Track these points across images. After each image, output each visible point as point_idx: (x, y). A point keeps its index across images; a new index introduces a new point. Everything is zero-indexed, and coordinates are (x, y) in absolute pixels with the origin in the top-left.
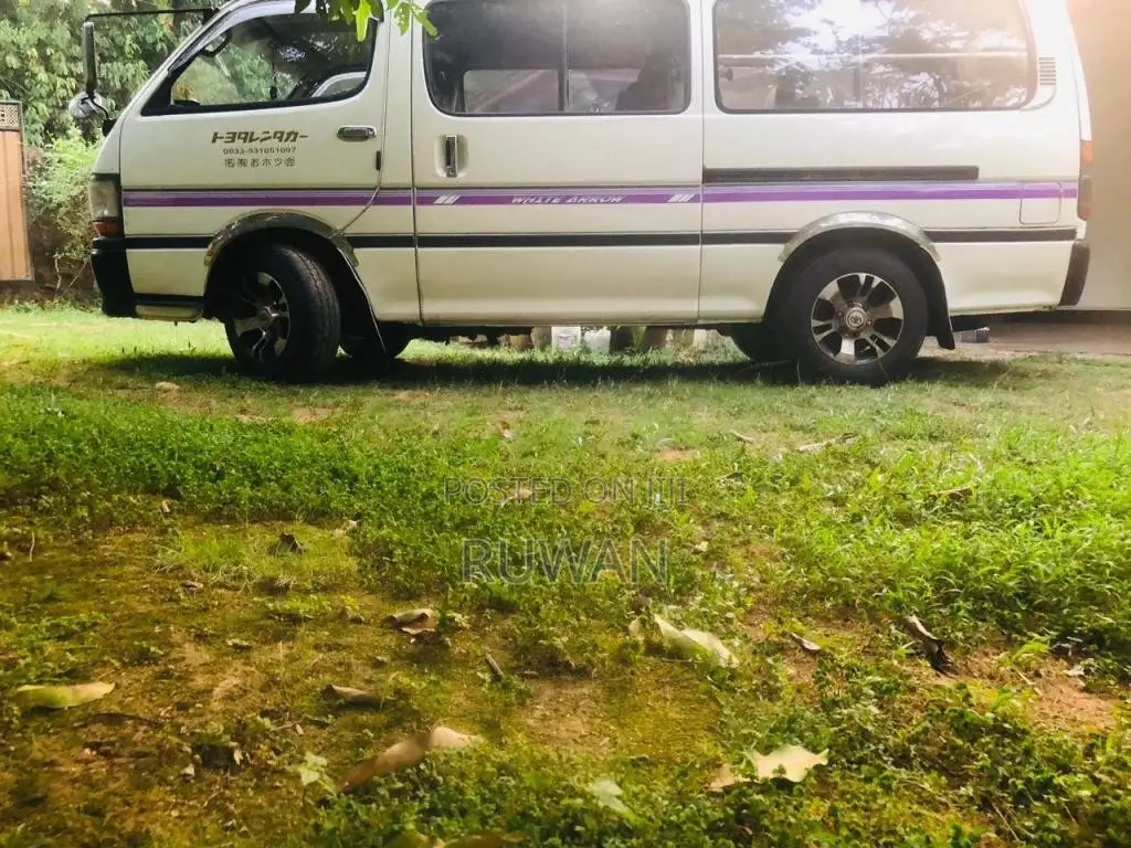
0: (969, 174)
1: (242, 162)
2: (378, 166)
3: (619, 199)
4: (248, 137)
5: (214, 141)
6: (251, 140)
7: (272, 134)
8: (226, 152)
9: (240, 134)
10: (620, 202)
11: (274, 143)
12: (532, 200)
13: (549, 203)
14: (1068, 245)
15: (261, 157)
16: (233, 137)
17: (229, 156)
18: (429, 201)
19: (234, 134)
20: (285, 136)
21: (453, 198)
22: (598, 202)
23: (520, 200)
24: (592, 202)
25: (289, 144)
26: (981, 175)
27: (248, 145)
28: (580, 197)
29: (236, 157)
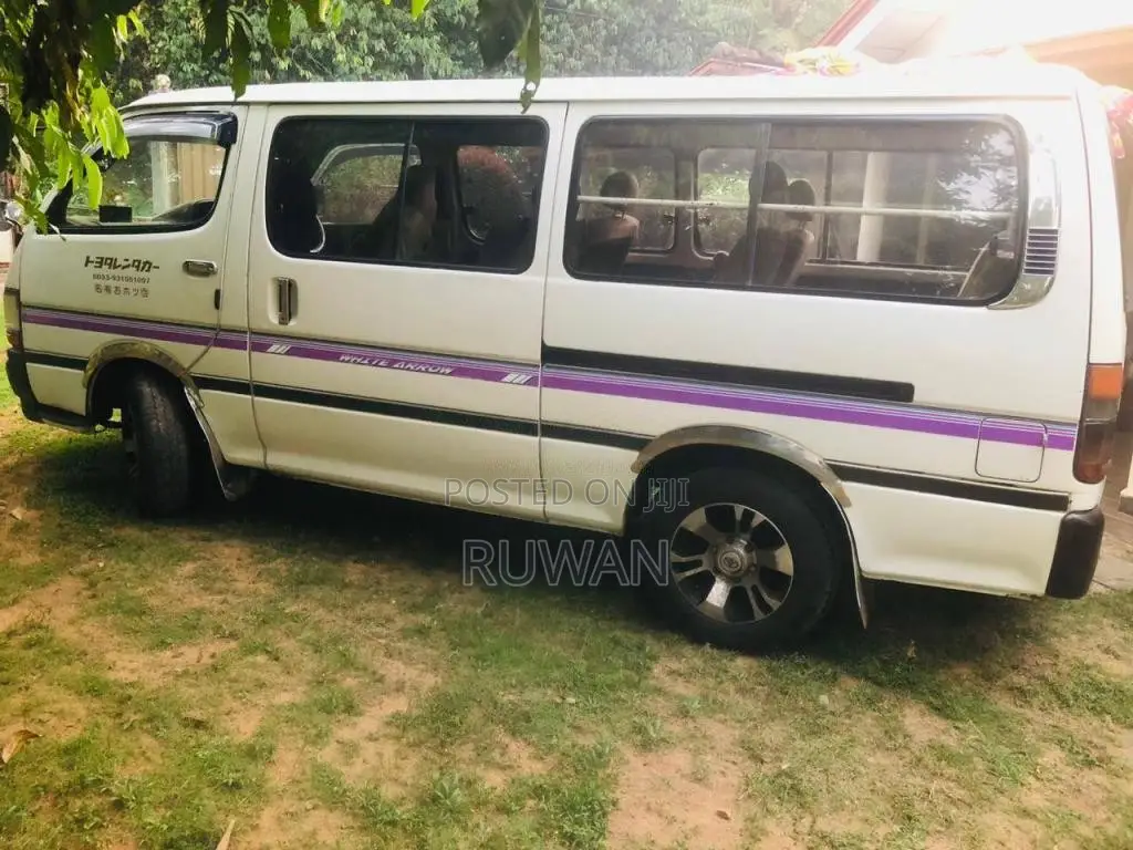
0: (900, 392)
1: (108, 289)
2: (217, 306)
3: (448, 371)
4: (112, 263)
5: (86, 265)
6: (115, 267)
7: (130, 262)
8: (96, 277)
9: (107, 259)
10: (450, 374)
11: (131, 272)
12: (359, 360)
13: (376, 365)
14: (1056, 517)
15: (123, 285)
16: (101, 262)
17: (98, 281)
18: (262, 348)
19: (102, 259)
20: (142, 265)
21: (285, 348)
22: (427, 371)
23: (347, 359)
24: (420, 371)
25: (143, 274)
26: (918, 397)
27: (113, 272)
28: (407, 363)
29: (103, 283)
